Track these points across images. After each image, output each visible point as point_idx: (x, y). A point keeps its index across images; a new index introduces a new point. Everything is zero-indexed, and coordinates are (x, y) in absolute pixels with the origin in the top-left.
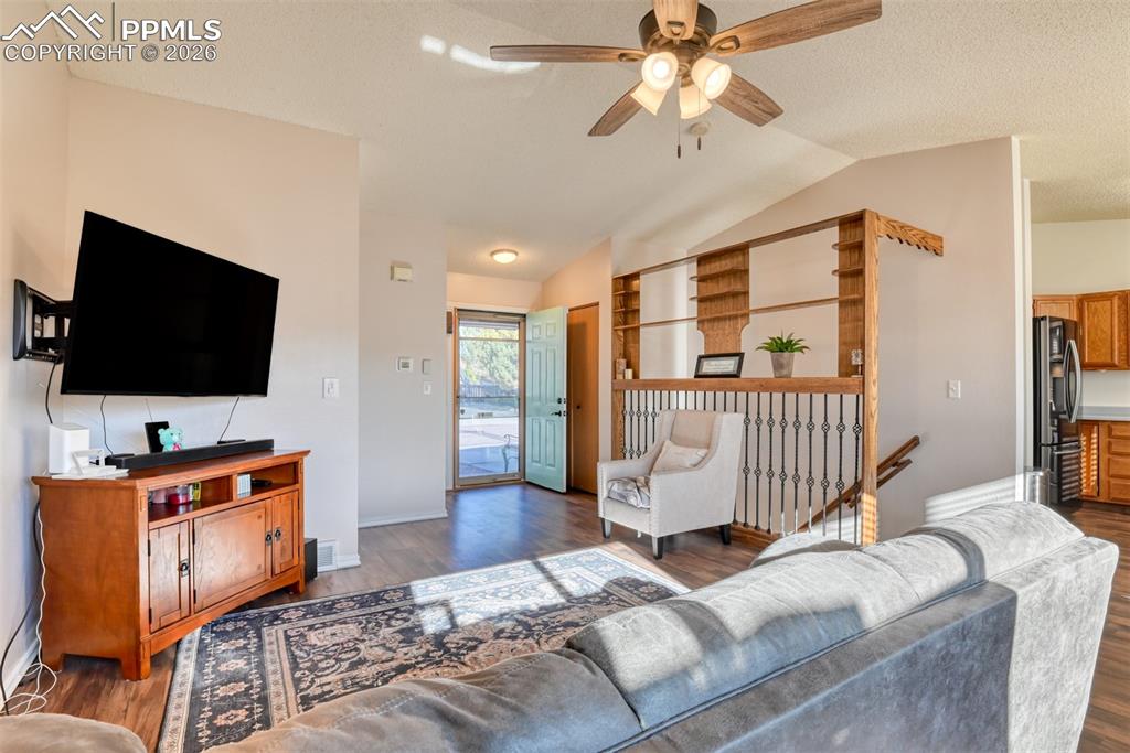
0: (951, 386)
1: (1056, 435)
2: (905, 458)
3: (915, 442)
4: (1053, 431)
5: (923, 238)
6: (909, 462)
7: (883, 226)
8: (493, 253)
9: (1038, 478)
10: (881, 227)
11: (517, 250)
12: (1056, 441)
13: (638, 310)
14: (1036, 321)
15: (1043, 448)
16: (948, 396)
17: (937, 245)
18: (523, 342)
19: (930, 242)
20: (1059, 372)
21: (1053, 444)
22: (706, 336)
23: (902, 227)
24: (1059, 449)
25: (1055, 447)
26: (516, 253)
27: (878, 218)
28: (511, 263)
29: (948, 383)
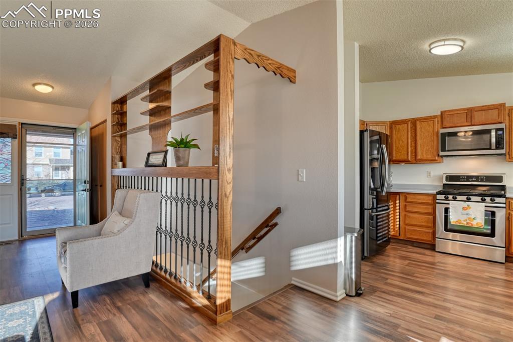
0: (300, 173)
1: (375, 201)
2: (274, 221)
3: (278, 211)
4: (373, 198)
5: (278, 68)
6: (276, 225)
7: (239, 51)
8: (34, 85)
9: (354, 238)
10: (239, 53)
11: (53, 85)
12: (375, 206)
13: (126, 124)
14: (362, 133)
15: (365, 211)
16: (298, 180)
17: (291, 74)
18: (75, 145)
19: (285, 71)
20: (376, 164)
21: (372, 209)
22: (153, 139)
23: (259, 56)
24: (377, 211)
25: (375, 210)
26: (53, 88)
27: (234, 44)
28: (48, 93)
29: (298, 171)
